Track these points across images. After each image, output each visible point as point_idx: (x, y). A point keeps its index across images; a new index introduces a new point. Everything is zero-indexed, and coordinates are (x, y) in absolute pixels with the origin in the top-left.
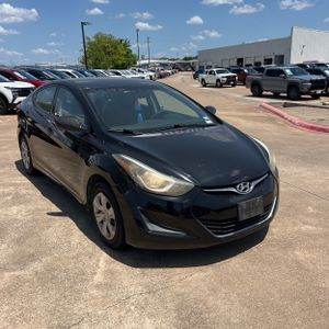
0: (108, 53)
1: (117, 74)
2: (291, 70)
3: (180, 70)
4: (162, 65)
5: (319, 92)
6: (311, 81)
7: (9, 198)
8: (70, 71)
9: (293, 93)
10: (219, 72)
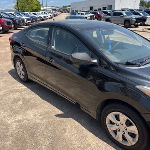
0: (29, 4)
1: (36, 14)
2: (126, 13)
3: (63, 13)
4: (53, 10)
5: (139, 24)
6: (136, 19)
7: (21, 103)
8: (13, 13)
9: (127, 24)
10: (86, 14)
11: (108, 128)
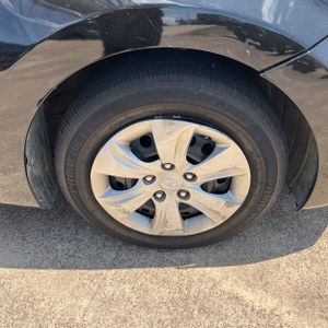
11: (110, 210)
